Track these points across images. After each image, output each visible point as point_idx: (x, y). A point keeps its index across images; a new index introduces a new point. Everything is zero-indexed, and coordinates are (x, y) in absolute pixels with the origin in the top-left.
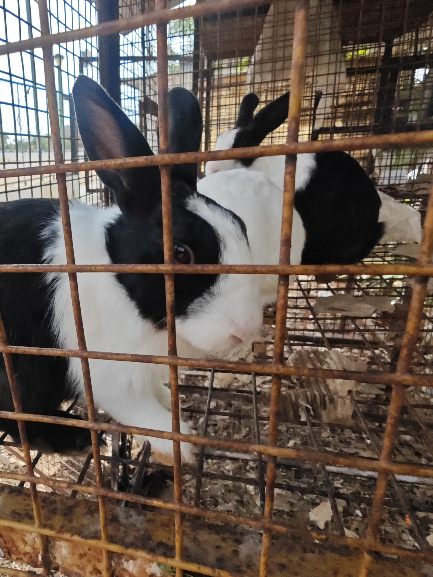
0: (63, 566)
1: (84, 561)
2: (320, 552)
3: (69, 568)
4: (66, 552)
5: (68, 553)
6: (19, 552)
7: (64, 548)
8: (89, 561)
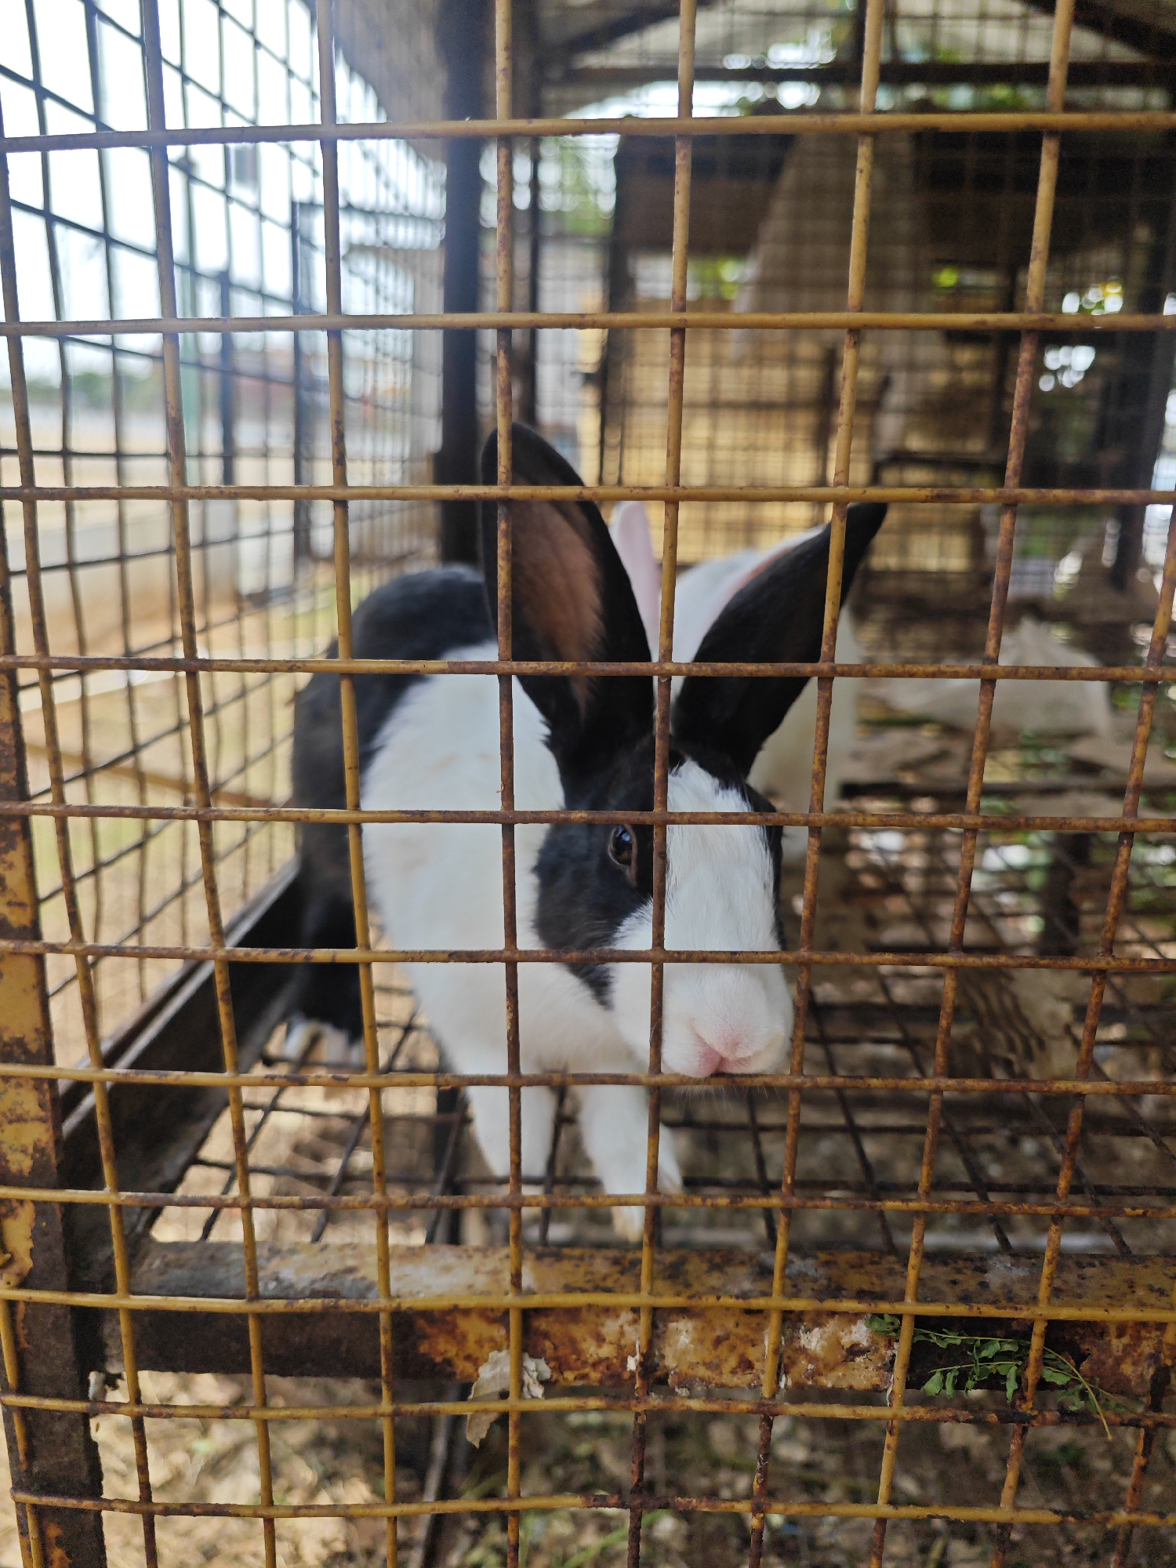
0: (677, 1370)
1: (723, 1349)
2: (1102, 1264)
3: (690, 1372)
4: (687, 1341)
5: (692, 1342)
6: (585, 1363)
7: (684, 1333)
8: (733, 1348)
